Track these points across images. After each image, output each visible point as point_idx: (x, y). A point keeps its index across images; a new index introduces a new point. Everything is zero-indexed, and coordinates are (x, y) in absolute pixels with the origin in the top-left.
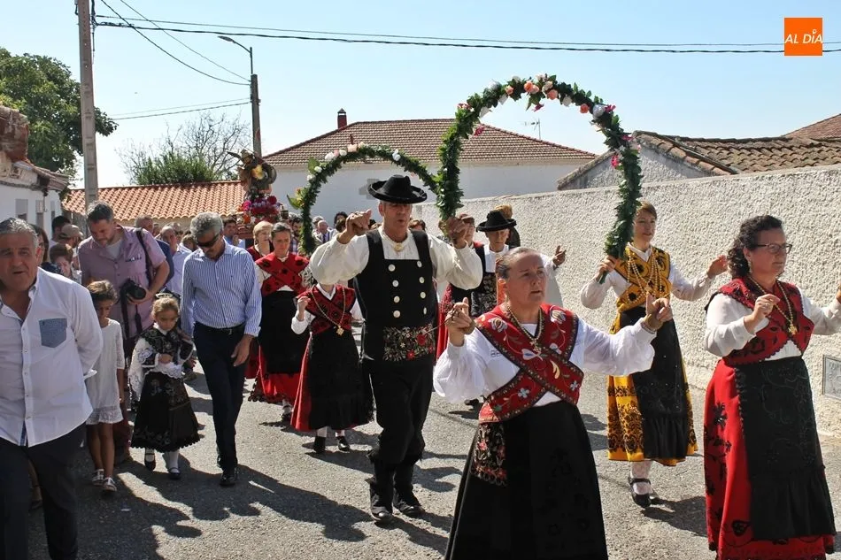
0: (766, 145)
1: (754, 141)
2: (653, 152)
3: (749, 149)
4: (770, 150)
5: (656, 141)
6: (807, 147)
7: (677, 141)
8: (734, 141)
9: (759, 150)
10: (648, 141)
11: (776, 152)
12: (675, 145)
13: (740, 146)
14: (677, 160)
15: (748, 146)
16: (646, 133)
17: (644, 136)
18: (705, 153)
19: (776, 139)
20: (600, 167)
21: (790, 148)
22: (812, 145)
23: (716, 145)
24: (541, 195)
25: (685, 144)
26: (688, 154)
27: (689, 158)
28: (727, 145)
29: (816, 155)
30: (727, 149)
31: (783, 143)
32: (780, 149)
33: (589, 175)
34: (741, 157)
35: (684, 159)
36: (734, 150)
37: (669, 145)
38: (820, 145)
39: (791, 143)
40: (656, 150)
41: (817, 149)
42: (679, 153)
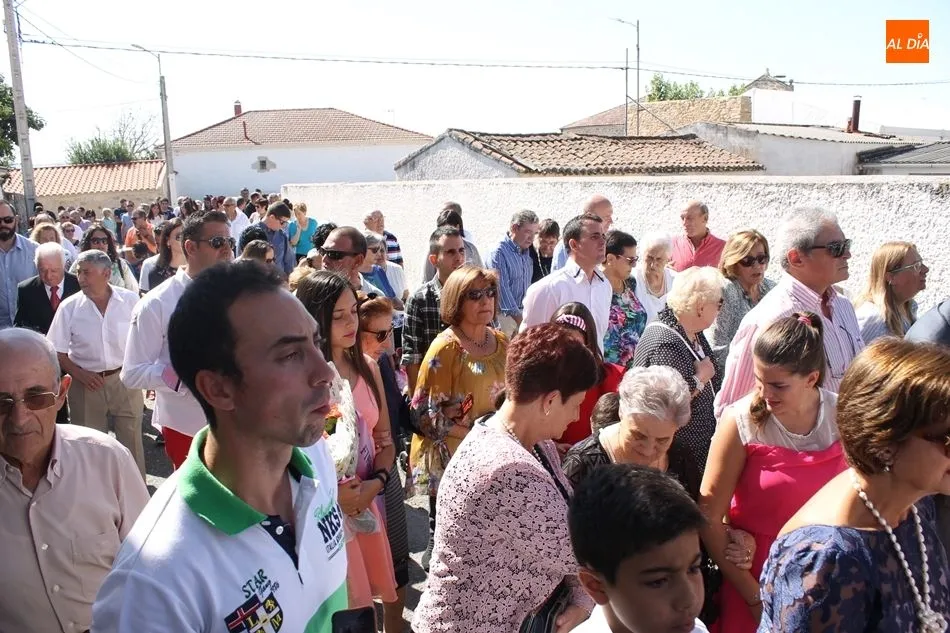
1: (535, 135)
2: (460, 145)
3: (530, 142)
4: (546, 142)
5: (462, 136)
6: (572, 140)
7: (477, 136)
8: (521, 135)
9: (538, 142)
10: (456, 136)
11: (549, 143)
12: (476, 139)
13: (525, 139)
14: (477, 150)
15: (530, 139)
16: (456, 130)
17: (454, 132)
18: (496, 145)
19: (551, 134)
20: (424, 154)
21: (560, 141)
22: (576, 139)
23: (507, 138)
25: (482, 138)
26: (485, 146)
27: (484, 149)
28: (515, 139)
29: (578, 146)
30: (515, 142)
31: (555, 137)
32: (553, 142)
33: (416, 159)
34: (524, 148)
35: (481, 150)
36: (519, 143)
37: (471, 139)
38: (581, 139)
39: (561, 137)
40: (463, 142)
41: (579, 142)
42: (478, 145)
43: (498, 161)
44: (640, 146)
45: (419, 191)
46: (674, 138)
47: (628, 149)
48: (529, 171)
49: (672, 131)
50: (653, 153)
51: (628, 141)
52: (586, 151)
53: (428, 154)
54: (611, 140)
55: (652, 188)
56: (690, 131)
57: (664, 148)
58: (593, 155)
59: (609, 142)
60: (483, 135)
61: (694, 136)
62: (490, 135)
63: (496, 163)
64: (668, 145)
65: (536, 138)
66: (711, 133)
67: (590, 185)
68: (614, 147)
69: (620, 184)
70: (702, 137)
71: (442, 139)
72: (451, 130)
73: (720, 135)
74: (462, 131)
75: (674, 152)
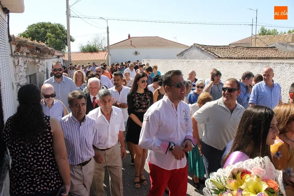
0: (224, 47)
1: (221, 46)
2: (197, 49)
3: (220, 48)
4: (225, 48)
5: (198, 46)
6: (234, 48)
7: (203, 46)
8: (217, 46)
9: (222, 48)
10: (196, 46)
12: (203, 47)
14: (203, 51)
15: (220, 47)
16: (196, 44)
17: (196, 45)
18: (209, 49)
20: (186, 51)
21: (229, 48)
22: (235, 48)
23: (212, 47)
24: (168, 60)
25: (205, 47)
26: (205, 49)
27: (205, 50)
28: (215, 47)
30: (215, 48)
31: (228, 47)
32: (227, 48)
33: (183, 53)
34: (218, 50)
35: (204, 50)
36: (216, 48)
37: (201, 47)
38: (236, 48)
39: (230, 47)
40: (198, 48)
41: (236, 49)
42: (203, 49)
43: (209, 54)
44: (256, 50)
45: (185, 63)
46: (267, 48)
47: (252, 51)
48: (219, 57)
49: (267, 45)
50: (260, 53)
51: (252, 49)
52: (238, 52)
53: (187, 51)
54: (246, 48)
55: (262, 64)
56: (274, 45)
57: (264, 51)
58: (240, 53)
59: (245, 49)
60: (205, 46)
61: (275, 47)
62: (207, 46)
63: (209, 55)
64: (266, 50)
65: (222, 47)
66: (281, 46)
67: (241, 62)
68: (247, 51)
69: (251, 63)
70: (277, 48)
71: (192, 47)
72: (195, 44)
73: (284, 47)
74: (198, 44)
75: (267, 52)
